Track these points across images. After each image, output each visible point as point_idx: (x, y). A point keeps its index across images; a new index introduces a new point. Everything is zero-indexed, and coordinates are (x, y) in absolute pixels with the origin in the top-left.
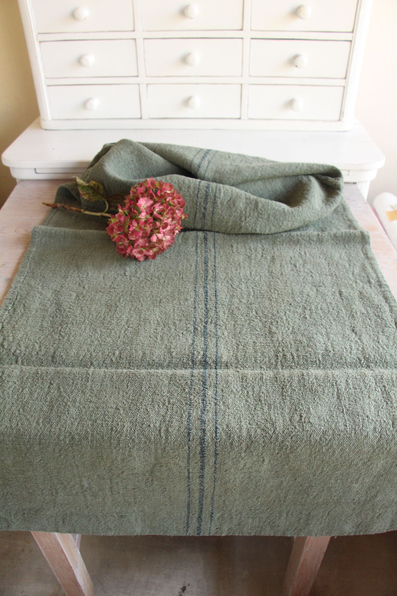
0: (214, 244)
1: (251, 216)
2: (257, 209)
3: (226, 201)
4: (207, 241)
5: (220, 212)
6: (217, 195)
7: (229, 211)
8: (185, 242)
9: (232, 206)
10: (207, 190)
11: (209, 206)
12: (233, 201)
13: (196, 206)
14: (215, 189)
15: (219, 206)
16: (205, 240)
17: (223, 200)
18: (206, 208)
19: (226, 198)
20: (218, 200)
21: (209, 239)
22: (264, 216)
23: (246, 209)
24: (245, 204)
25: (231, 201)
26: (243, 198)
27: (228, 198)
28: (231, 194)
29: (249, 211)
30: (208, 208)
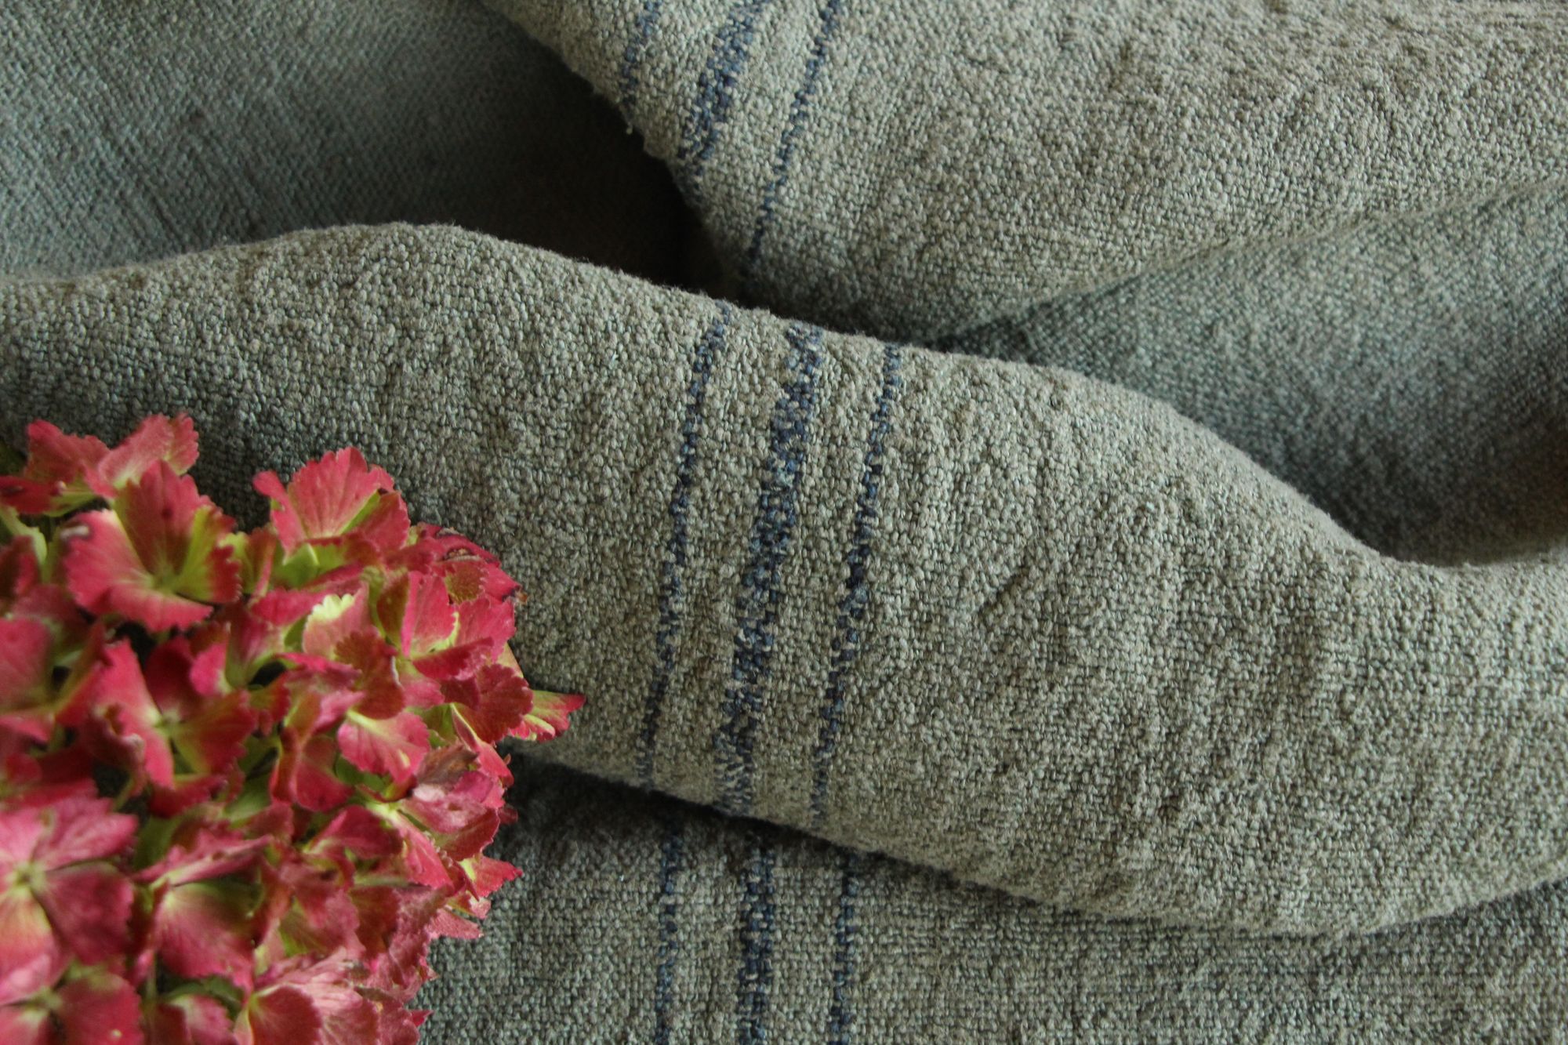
0: (839, 1016)
2: (1299, 699)
4: (765, 976)
5: (908, 711)
6: (885, 522)
7: (996, 713)
8: (547, 980)
9: (1036, 653)
10: (789, 471)
11: (800, 635)
12: (1048, 604)
13: (663, 621)
14: (864, 435)
15: (904, 643)
16: (750, 971)
17: (945, 580)
18: (766, 656)
19: (979, 565)
20: (899, 580)
21: (794, 951)
22: (1372, 774)
23: (1184, 698)
24: (1175, 643)
25: (1032, 595)
26: (1164, 567)
27: (1001, 559)
28: (1031, 511)
29: (1213, 717)
30: (782, 657)
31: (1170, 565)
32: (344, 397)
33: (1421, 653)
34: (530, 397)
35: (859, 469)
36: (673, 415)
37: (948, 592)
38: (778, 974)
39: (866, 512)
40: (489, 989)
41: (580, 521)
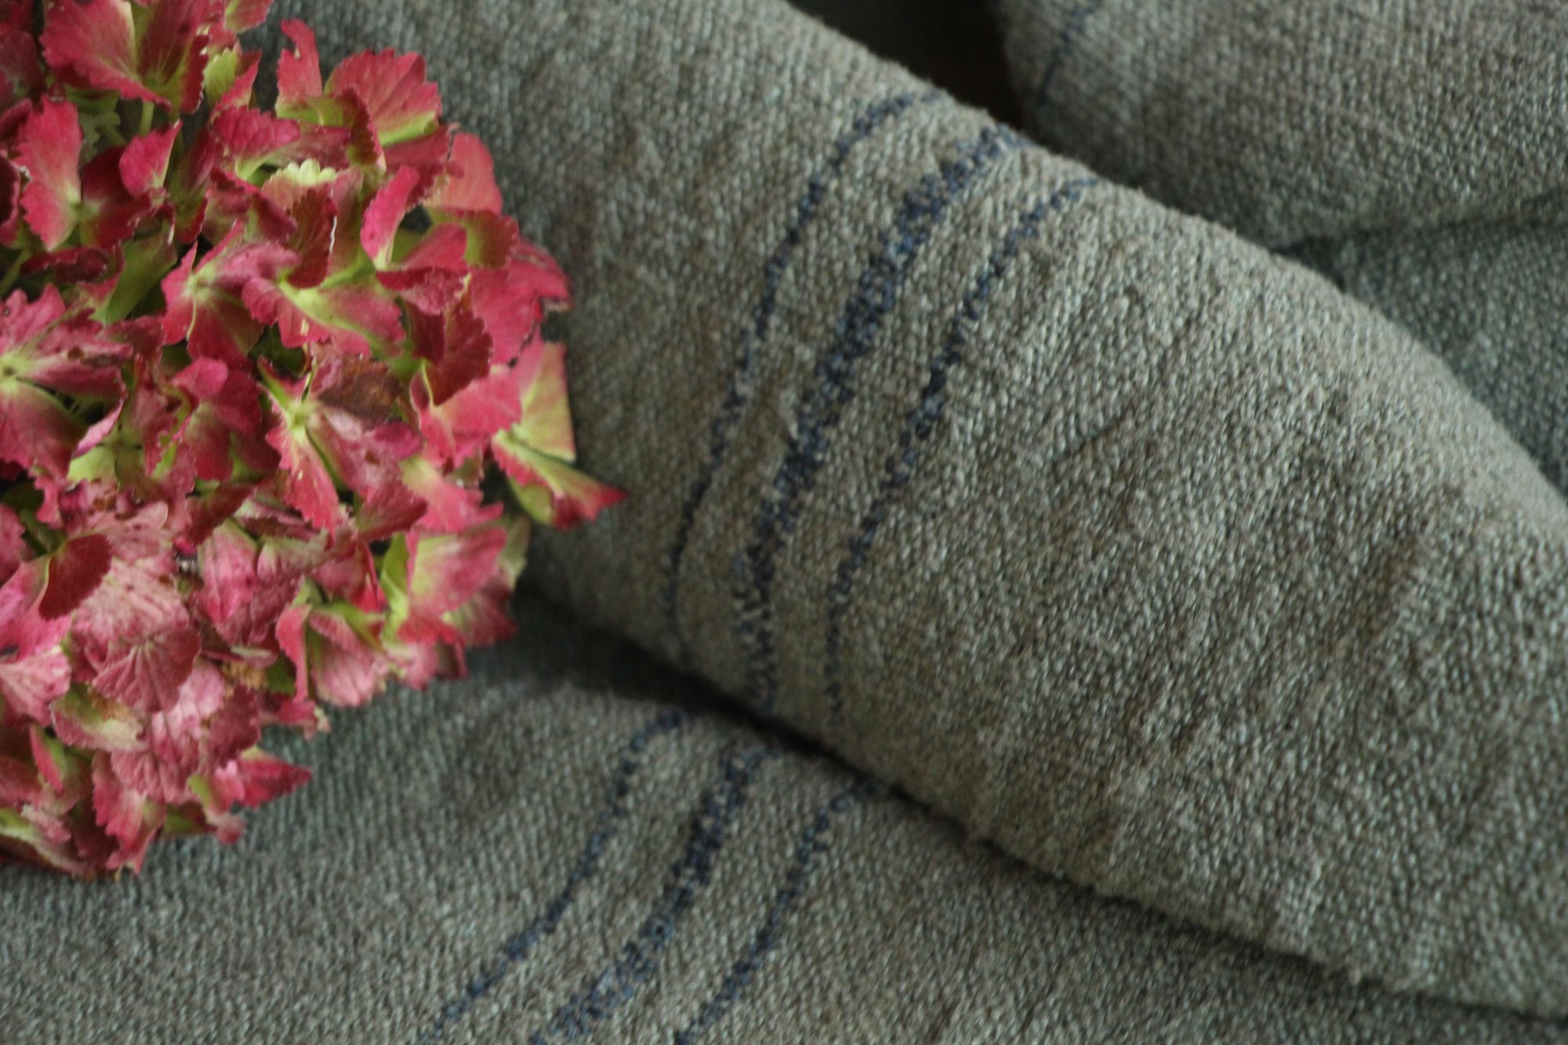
1: (1256, 708)
2: (1367, 634)
3: (1057, 438)
4: (703, 873)
5: (937, 556)
7: (1034, 572)
8: (466, 818)
9: (1089, 518)
10: (902, 249)
11: (857, 446)
12: (1129, 464)
13: (727, 406)
14: (1003, 231)
15: (961, 476)
16: (687, 863)
17: (1029, 412)
18: (816, 466)
19: (1072, 403)
20: (976, 399)
21: (745, 852)
22: (1429, 751)
23: (1241, 607)
24: (1253, 539)
25: (1115, 449)
26: (1275, 450)
27: (1099, 404)
28: (1155, 360)
29: (1268, 639)
30: (831, 470)
31: (1283, 451)
32: (487, 79)
33: (1531, 616)
34: (670, 114)
35: (981, 266)
36: (808, 165)
37: (1027, 426)
38: (717, 874)
39: (970, 314)
40: (403, 811)
41: (675, 266)
